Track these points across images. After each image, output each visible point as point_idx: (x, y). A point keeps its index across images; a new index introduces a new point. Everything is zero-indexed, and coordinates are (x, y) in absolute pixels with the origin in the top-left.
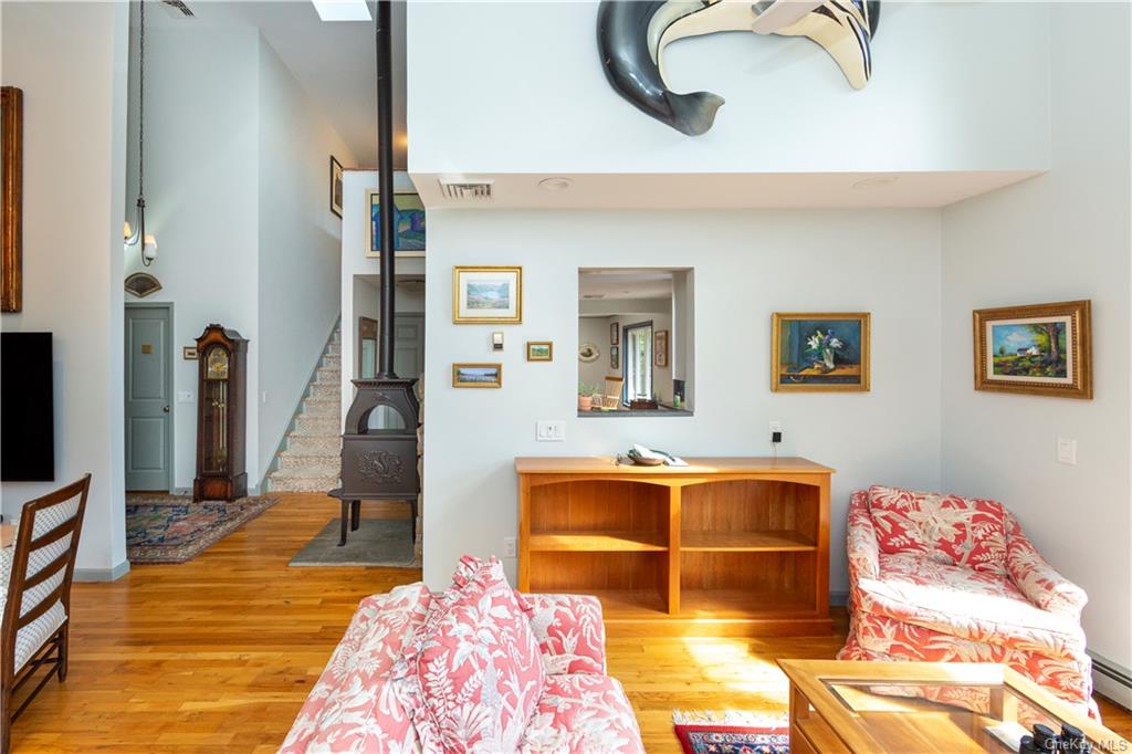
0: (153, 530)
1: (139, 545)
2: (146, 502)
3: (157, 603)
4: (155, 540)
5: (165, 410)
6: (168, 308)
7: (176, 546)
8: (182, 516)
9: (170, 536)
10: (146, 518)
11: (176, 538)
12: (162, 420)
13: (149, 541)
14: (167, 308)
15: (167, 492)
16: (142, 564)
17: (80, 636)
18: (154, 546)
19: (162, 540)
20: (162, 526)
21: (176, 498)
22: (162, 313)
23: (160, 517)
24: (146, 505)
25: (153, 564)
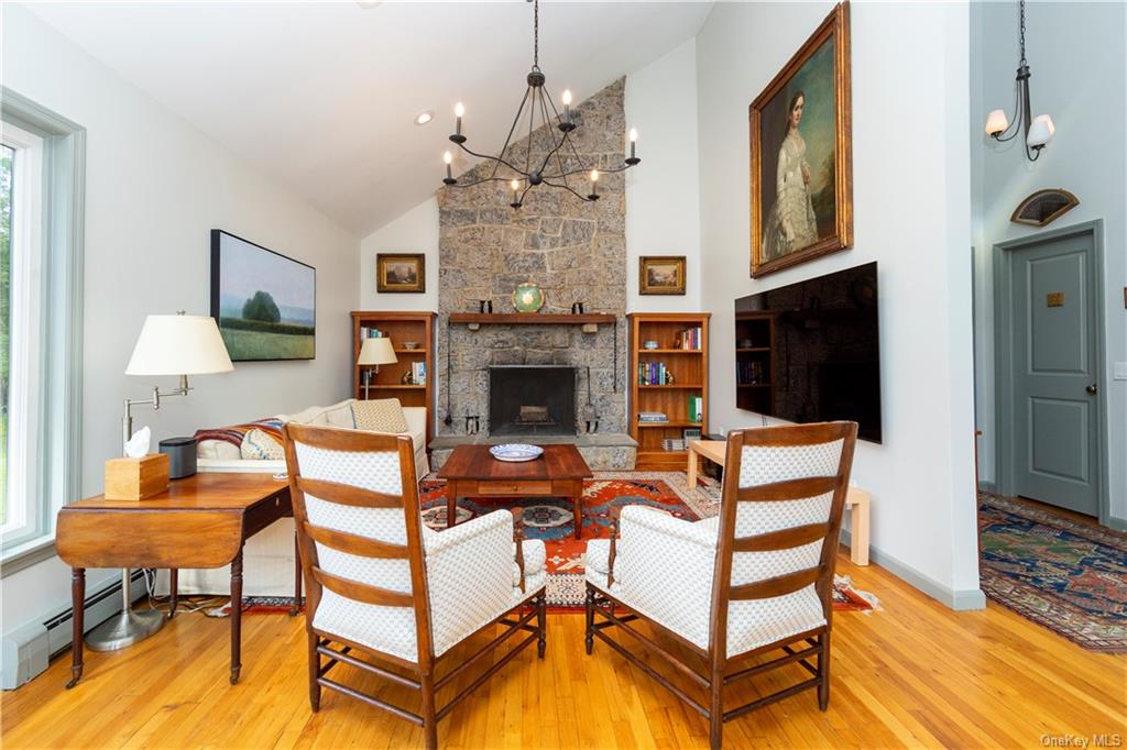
0: (1049, 566)
1: (1016, 577)
2: (1050, 521)
3: (1010, 690)
4: (1047, 582)
5: (1088, 389)
6: (1091, 232)
7: (1086, 612)
8: (1114, 567)
9: (1078, 589)
10: (1042, 543)
11: (1088, 596)
12: (1084, 407)
13: (1035, 579)
14: (1089, 233)
15: (1096, 519)
16: (1009, 607)
17: (878, 661)
18: (1041, 592)
19: (1060, 587)
20: (1066, 567)
21: (1108, 532)
22: (1083, 243)
23: (1068, 550)
24: (1049, 526)
25: (1029, 618)
